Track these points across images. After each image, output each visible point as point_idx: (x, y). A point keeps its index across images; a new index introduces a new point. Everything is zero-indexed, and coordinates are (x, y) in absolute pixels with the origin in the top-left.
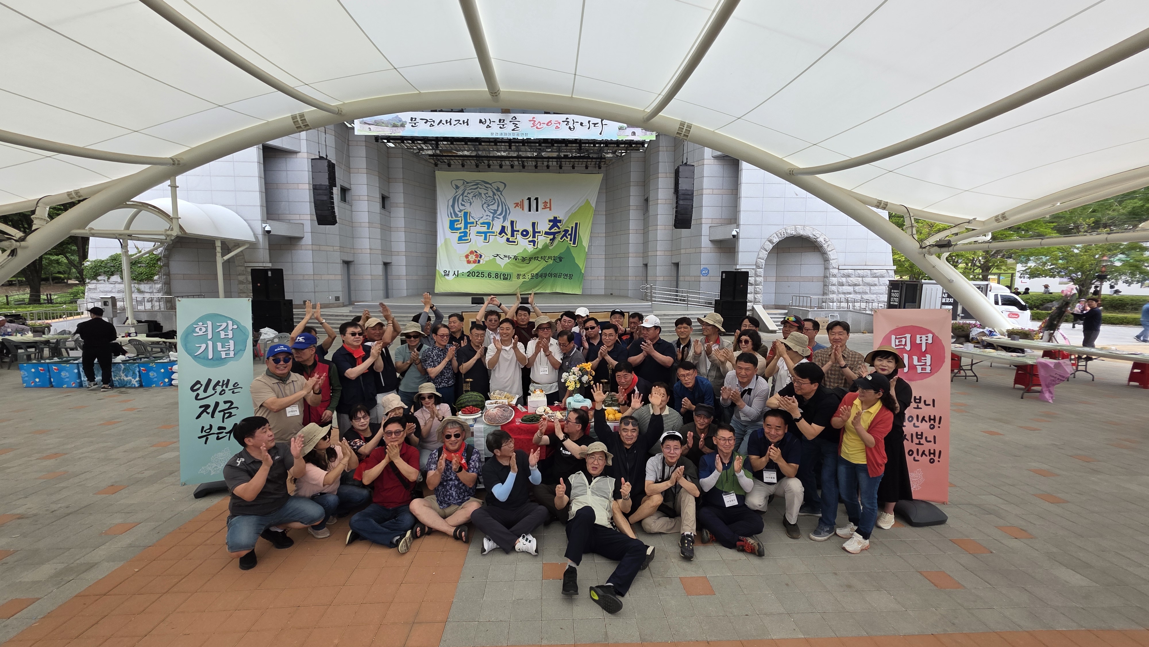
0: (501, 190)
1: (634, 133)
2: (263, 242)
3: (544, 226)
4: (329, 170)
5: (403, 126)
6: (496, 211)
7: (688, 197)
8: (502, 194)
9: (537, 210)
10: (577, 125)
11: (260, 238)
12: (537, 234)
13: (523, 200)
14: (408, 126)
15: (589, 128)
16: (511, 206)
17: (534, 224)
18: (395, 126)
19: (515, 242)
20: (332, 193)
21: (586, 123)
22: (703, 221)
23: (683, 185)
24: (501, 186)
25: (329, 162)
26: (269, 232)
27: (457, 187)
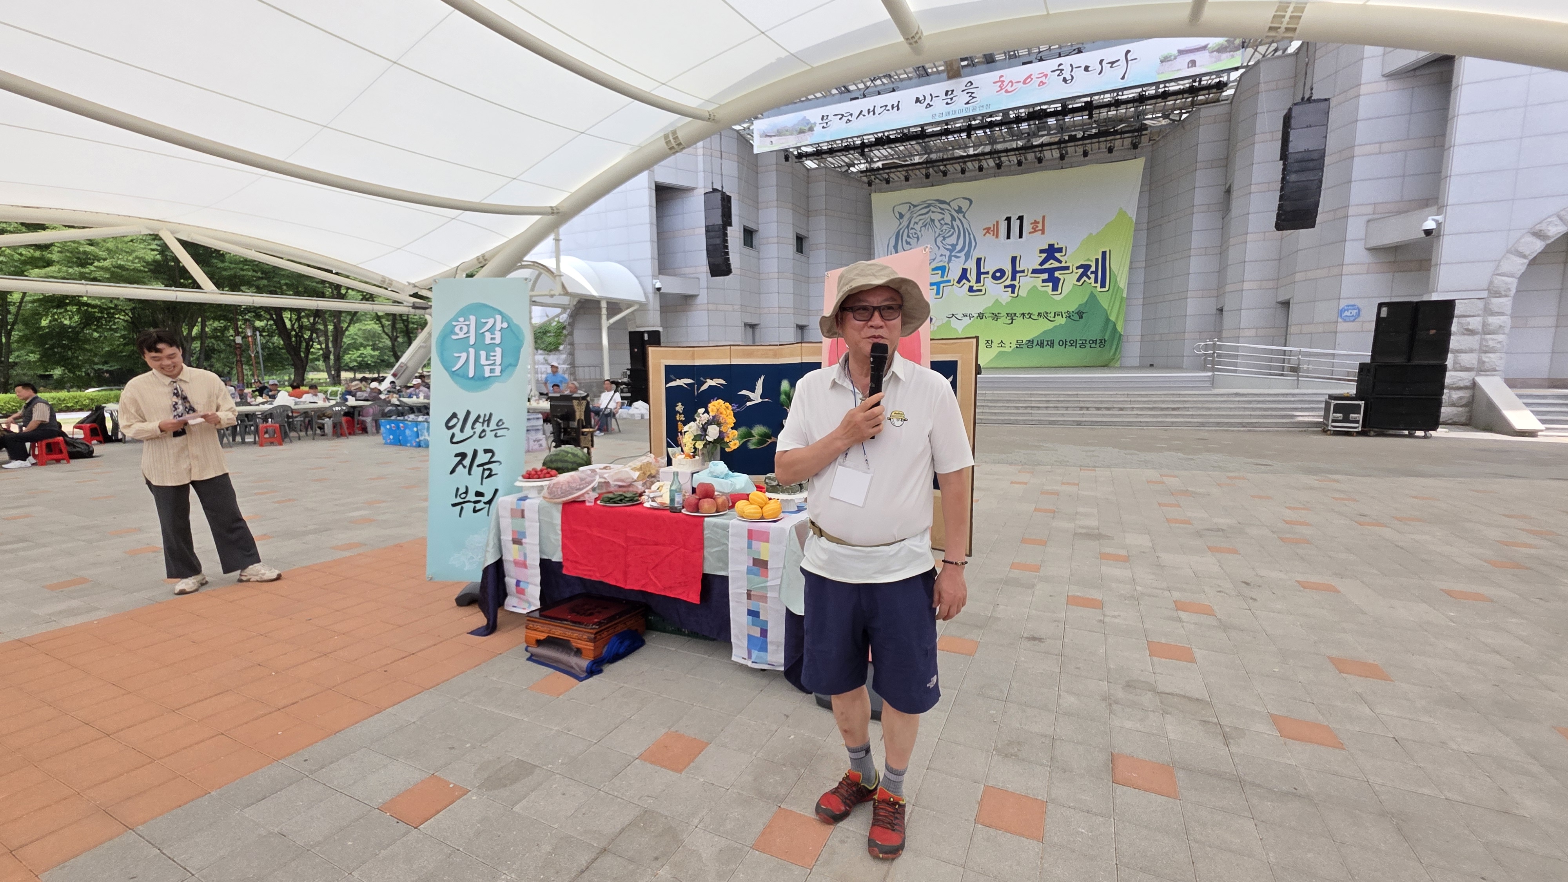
0: (964, 210)
1: (1193, 63)
2: (654, 304)
3: (1031, 260)
4: (723, 205)
5: (811, 129)
6: (954, 246)
7: (1311, 164)
8: (966, 216)
9: (1021, 236)
10: (1079, 73)
11: (651, 296)
12: (1018, 275)
13: (997, 222)
14: (818, 129)
15: (1100, 74)
16: (979, 233)
17: (1014, 259)
18: (802, 132)
19: (980, 290)
20: (725, 235)
21: (1095, 66)
22: (1351, 211)
23: (1299, 143)
24: (965, 205)
25: (723, 194)
26: (659, 289)
27: (901, 216)
